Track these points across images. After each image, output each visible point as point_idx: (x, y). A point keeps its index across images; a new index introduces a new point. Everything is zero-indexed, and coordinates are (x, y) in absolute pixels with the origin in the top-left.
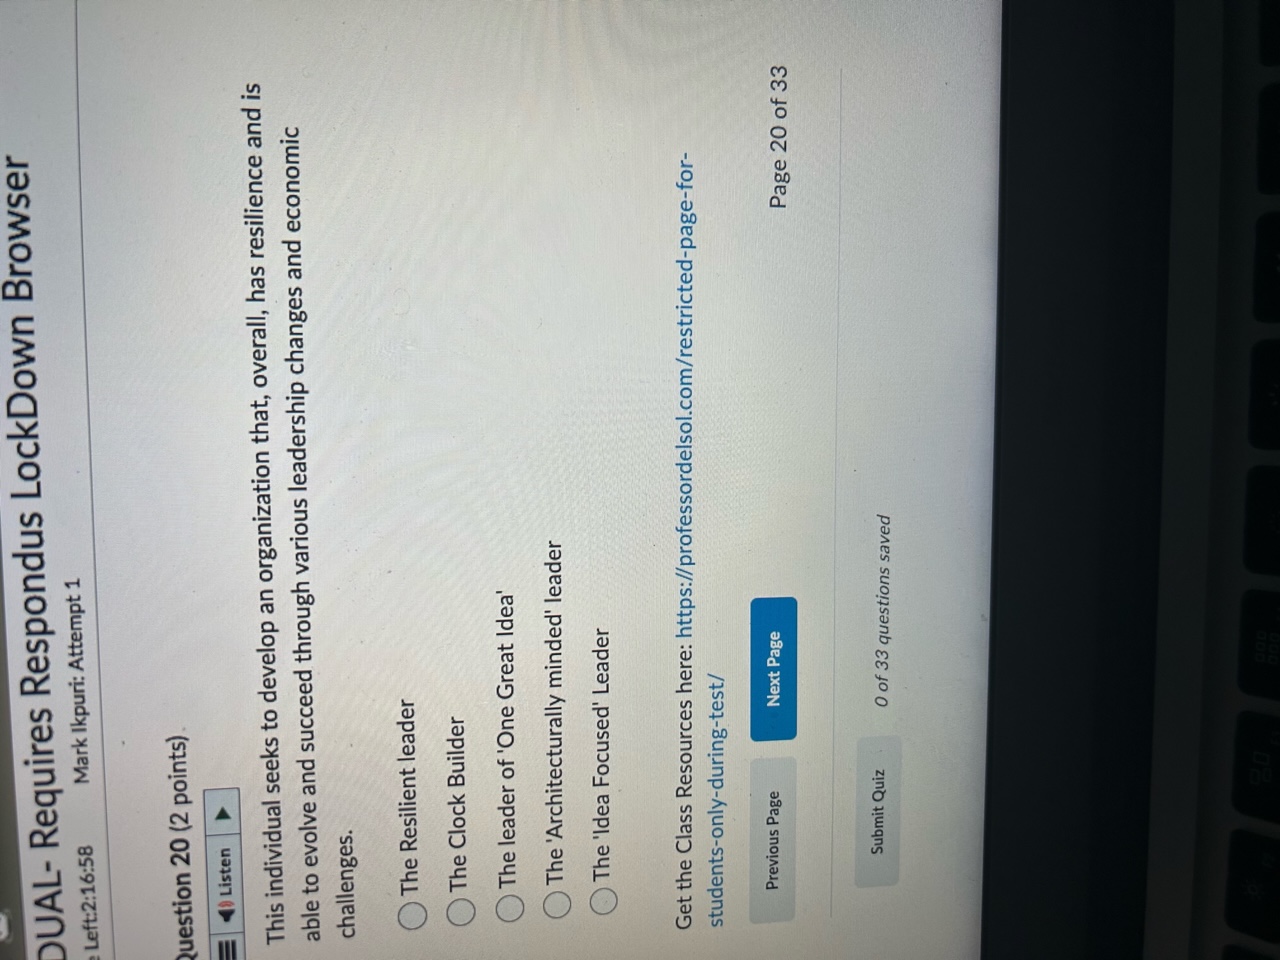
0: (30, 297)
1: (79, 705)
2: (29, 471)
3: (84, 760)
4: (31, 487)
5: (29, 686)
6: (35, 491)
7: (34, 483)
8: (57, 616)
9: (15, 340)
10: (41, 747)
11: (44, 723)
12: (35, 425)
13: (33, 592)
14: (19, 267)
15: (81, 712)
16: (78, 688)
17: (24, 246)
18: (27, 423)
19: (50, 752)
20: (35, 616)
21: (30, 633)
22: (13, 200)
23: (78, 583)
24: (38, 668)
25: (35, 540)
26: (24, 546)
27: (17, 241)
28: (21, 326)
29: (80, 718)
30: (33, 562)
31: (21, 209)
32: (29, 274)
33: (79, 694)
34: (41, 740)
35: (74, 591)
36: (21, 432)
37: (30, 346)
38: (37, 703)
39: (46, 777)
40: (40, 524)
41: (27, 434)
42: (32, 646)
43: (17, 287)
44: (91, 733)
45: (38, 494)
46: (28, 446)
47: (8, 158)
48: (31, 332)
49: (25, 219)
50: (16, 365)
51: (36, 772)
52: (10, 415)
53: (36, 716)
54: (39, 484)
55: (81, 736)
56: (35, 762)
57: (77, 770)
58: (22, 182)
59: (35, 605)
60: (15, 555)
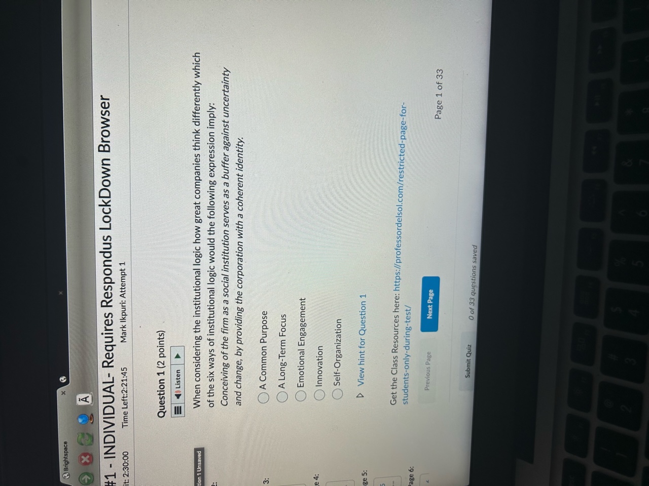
0: (109, 151)
1: (123, 312)
2: (107, 219)
3: (124, 333)
4: (107, 226)
5: (104, 304)
6: (109, 227)
7: (109, 224)
8: (116, 276)
9: (103, 168)
10: (108, 328)
11: (109, 318)
12: (110, 201)
13: (107, 267)
14: (105, 139)
15: (124, 314)
16: (123, 305)
17: (107, 131)
18: (106, 200)
19: (112, 330)
20: (108, 276)
21: (105, 283)
22: (103, 113)
23: (124, 264)
24: (108, 298)
25: (108, 246)
26: (104, 249)
27: (104, 129)
28: (105, 162)
29: (124, 317)
30: (107, 255)
31: (106, 116)
32: (109, 142)
33: (124, 307)
34: (108, 325)
35: (123, 267)
36: (104, 204)
37: (109, 170)
38: (107, 310)
39: (110, 340)
40: (110, 240)
41: (106, 205)
42: (106, 288)
43: (104, 147)
44: (128, 323)
45: (110, 229)
46: (107, 209)
47: (101, 96)
48: (109, 165)
49: (108, 120)
50: (103, 178)
51: (106, 337)
52: (100, 197)
53: (107, 315)
54: (110, 224)
55: (124, 324)
56: (106, 334)
57: (122, 337)
58: (107, 106)
59: (108, 272)
60: (101, 252)
